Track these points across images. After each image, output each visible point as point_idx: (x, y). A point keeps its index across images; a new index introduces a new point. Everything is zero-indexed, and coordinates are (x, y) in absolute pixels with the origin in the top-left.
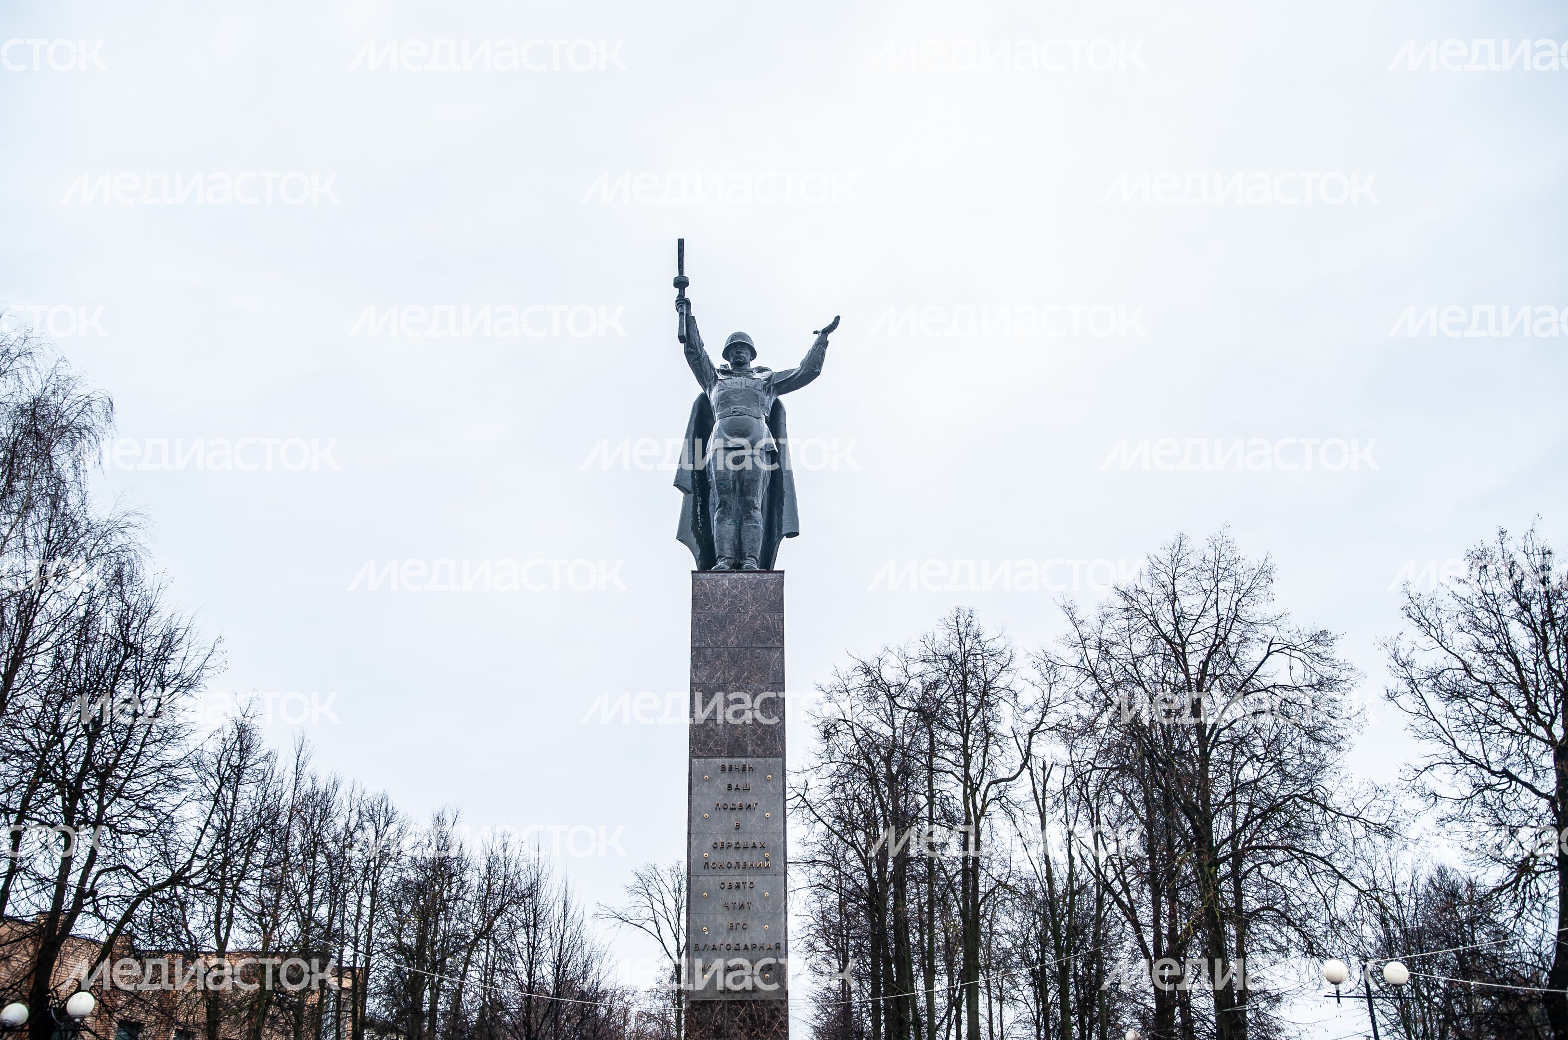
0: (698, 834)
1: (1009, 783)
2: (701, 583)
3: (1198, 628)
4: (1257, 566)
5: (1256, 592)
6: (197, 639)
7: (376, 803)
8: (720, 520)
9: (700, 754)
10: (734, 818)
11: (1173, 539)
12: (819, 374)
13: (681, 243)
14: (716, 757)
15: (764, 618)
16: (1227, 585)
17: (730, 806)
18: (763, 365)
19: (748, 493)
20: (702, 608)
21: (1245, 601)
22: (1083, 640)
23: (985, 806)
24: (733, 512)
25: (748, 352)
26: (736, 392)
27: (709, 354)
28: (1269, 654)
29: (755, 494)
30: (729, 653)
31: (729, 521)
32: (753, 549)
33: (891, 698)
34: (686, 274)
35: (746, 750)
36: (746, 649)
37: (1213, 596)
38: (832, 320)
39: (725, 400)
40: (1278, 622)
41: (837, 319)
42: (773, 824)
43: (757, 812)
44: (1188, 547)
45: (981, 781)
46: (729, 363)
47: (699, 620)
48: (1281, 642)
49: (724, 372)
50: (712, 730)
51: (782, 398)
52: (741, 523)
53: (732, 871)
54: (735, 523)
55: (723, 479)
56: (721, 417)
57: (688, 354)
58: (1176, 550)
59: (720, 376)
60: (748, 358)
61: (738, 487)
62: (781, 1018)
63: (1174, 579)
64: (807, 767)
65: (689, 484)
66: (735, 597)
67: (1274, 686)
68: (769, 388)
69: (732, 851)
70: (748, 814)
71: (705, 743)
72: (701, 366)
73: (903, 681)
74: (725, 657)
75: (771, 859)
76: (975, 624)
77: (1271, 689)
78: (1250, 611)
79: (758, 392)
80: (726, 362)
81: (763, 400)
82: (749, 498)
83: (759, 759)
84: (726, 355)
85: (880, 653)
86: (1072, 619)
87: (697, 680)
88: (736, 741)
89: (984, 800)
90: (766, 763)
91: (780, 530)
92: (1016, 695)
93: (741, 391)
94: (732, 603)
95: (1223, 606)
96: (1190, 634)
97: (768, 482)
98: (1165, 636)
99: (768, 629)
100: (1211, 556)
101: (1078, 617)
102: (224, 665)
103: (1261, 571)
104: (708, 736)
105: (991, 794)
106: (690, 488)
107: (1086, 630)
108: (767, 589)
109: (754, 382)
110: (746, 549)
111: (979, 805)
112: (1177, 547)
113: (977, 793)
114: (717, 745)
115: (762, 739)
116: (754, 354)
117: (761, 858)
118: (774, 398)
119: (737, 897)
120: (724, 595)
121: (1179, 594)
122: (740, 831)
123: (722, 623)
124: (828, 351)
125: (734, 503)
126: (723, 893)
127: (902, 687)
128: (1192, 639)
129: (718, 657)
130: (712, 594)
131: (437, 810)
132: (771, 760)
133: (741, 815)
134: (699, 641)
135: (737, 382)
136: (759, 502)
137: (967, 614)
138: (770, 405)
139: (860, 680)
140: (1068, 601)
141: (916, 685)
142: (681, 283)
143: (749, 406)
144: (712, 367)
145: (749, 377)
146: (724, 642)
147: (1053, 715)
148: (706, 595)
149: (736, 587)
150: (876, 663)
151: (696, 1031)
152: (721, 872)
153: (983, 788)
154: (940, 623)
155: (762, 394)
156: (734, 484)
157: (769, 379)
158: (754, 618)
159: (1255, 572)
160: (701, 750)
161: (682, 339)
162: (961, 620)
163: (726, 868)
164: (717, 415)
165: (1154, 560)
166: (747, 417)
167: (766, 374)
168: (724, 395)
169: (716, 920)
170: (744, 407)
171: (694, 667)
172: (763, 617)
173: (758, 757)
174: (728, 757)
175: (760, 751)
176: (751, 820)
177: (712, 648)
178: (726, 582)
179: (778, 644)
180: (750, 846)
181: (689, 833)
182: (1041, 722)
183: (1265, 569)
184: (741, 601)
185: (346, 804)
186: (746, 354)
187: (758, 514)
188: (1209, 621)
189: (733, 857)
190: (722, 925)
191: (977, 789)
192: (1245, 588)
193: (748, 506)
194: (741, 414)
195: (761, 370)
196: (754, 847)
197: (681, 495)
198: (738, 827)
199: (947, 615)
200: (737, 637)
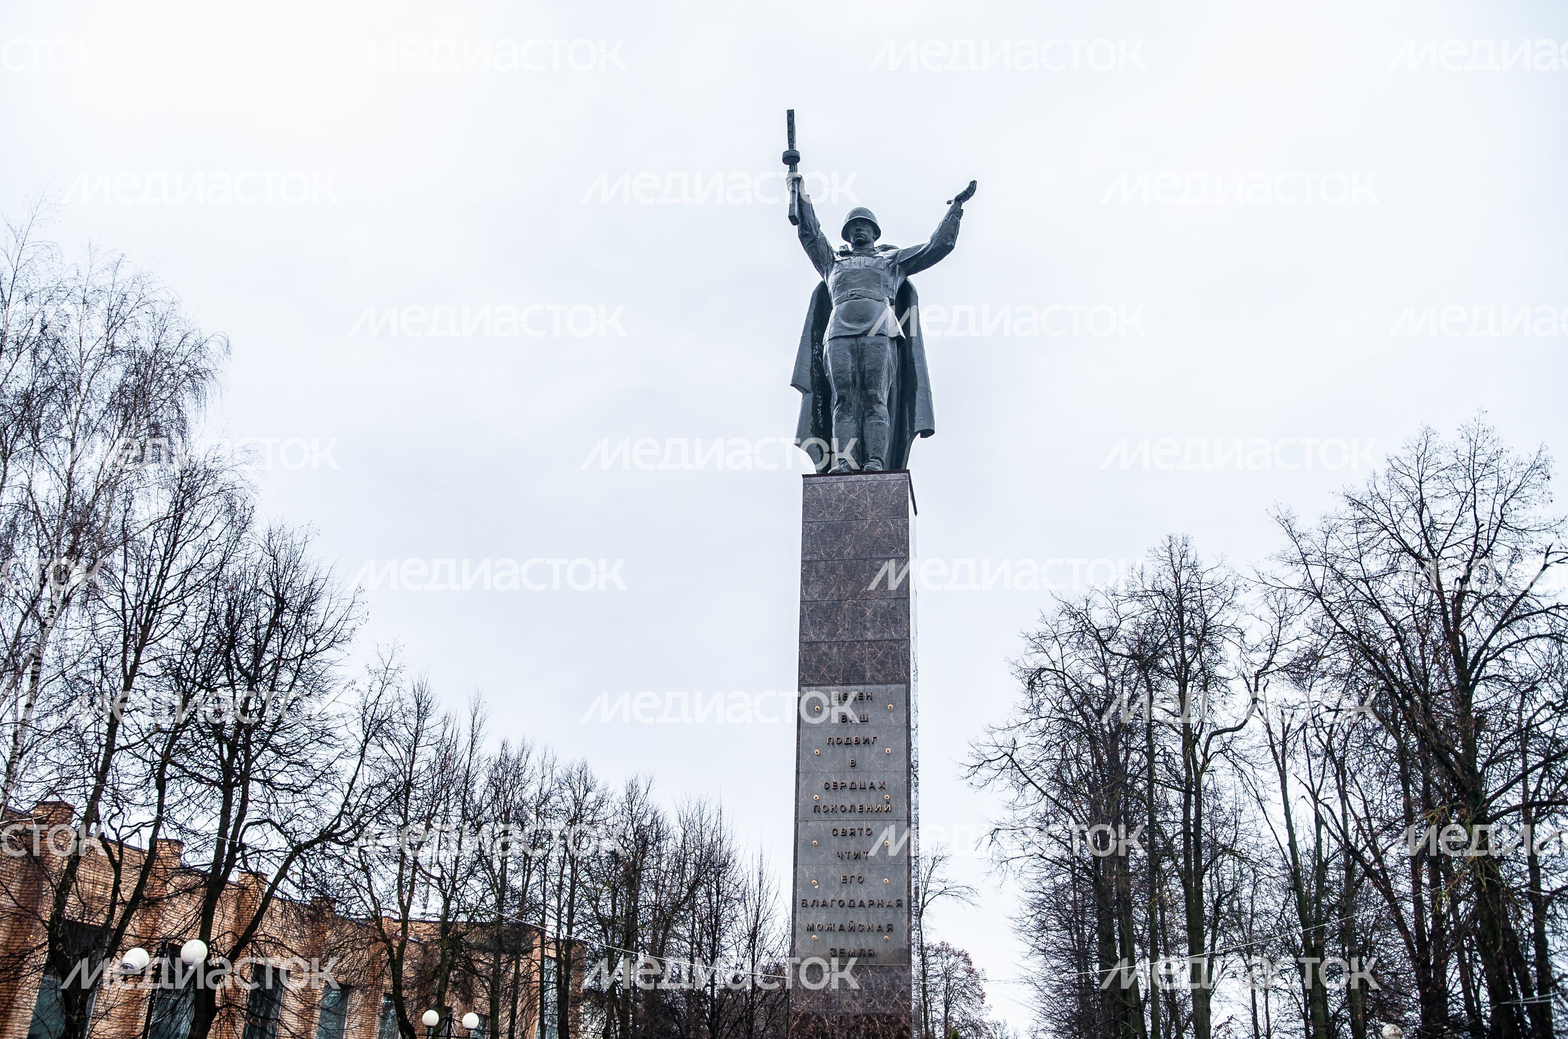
0: (807, 773)
1: (1237, 733)
2: (814, 488)
3: (1452, 540)
4: (1528, 461)
5: (1527, 491)
6: (340, 590)
7: (574, 770)
8: (839, 419)
9: (811, 681)
10: (849, 754)
11: (1416, 436)
12: (952, 247)
13: (791, 114)
14: (829, 685)
15: (886, 525)
16: (1489, 484)
17: (844, 741)
18: (888, 244)
19: (870, 385)
20: (814, 516)
21: (1513, 503)
22: (1304, 556)
23: (1207, 760)
24: (854, 408)
25: (870, 229)
26: (854, 272)
27: (826, 235)
28: (1546, 566)
29: (877, 386)
30: (845, 567)
31: (848, 419)
32: (878, 449)
33: (1102, 642)
34: (798, 147)
35: (864, 677)
36: (865, 560)
37: (1470, 499)
38: (967, 186)
39: (841, 284)
40: (1558, 528)
41: (973, 184)
42: (895, 761)
43: (876, 748)
44: (1436, 442)
45: (1201, 732)
46: (849, 245)
47: (811, 529)
48: (1564, 550)
49: (845, 253)
50: (825, 654)
51: (912, 279)
52: (863, 420)
53: (846, 816)
54: (857, 420)
55: (841, 372)
56: (839, 302)
57: (803, 237)
58: (1422, 449)
59: (838, 258)
60: (871, 235)
61: (858, 380)
62: (903, 988)
63: (1420, 482)
64: (1013, 724)
65: (807, 381)
66: (852, 502)
67: (1557, 607)
68: (894, 268)
69: (847, 791)
70: (866, 749)
71: (817, 670)
72: (817, 249)
73: (1114, 623)
74: (841, 571)
75: (893, 803)
76: (1191, 554)
77: (1553, 611)
78: (1519, 515)
79: (879, 272)
80: (845, 243)
81: (886, 281)
82: (871, 391)
83: (879, 687)
84: (845, 235)
85: (1087, 593)
86: (1290, 532)
87: (808, 598)
88: (853, 666)
89: (1205, 754)
90: (887, 690)
91: (912, 427)
92: (1242, 633)
93: (859, 271)
94: (849, 509)
95: (1484, 510)
96: (1443, 548)
97: (895, 373)
98: (1410, 552)
99: (890, 537)
100: (1465, 450)
101: (1297, 528)
102: (365, 616)
103: (1535, 467)
104: (820, 661)
105: (1214, 746)
106: (808, 386)
107: (1305, 544)
108: (889, 491)
109: (875, 261)
110: (870, 451)
111: (1200, 759)
112: (1424, 444)
113: (1197, 746)
114: (830, 671)
115: (883, 663)
116: (877, 232)
117: (881, 800)
118: (900, 281)
119: (852, 845)
120: (839, 500)
121: (1428, 501)
122: (858, 769)
123: (836, 531)
124: (963, 222)
125: (854, 398)
126: (835, 841)
127: (1113, 630)
128: (1445, 553)
129: (832, 570)
130: (826, 500)
131: (630, 777)
132: (893, 687)
133: (857, 750)
134: (811, 554)
135: (858, 262)
136: (884, 396)
137: (1180, 542)
138: (896, 288)
139: (1067, 625)
140: (1284, 510)
141: (1127, 627)
142: (791, 159)
143: (869, 287)
144: (829, 248)
145: (871, 256)
146: (839, 553)
147: (1284, 654)
148: (818, 501)
149: (853, 491)
150: (1084, 605)
151: (803, 999)
152: (833, 817)
153: (1203, 739)
154: (1150, 555)
155: (886, 274)
156: (854, 376)
157: (894, 258)
158: (873, 525)
159: (1524, 468)
160: (812, 677)
161: (793, 219)
162: (1175, 550)
163: (839, 812)
164: (833, 301)
165: (1396, 463)
166: (866, 300)
167: (890, 253)
168: (840, 277)
169: (827, 871)
170: (863, 289)
171: (805, 582)
172: (884, 523)
173: (878, 684)
174: (843, 684)
175: (880, 678)
176: (869, 756)
177: (826, 561)
178: (842, 486)
179: (901, 554)
180: (868, 787)
181: (798, 772)
182: (1270, 662)
183: (1537, 464)
184: (858, 506)
185: (538, 770)
186: (866, 232)
187: (883, 409)
188: (1466, 530)
189: (848, 799)
190: (834, 878)
191: (1196, 741)
192: (1512, 487)
193: (871, 401)
194: (860, 297)
195: (885, 248)
196: (872, 787)
197: (800, 395)
198: (853, 765)
199: (1158, 544)
200: (854, 548)
